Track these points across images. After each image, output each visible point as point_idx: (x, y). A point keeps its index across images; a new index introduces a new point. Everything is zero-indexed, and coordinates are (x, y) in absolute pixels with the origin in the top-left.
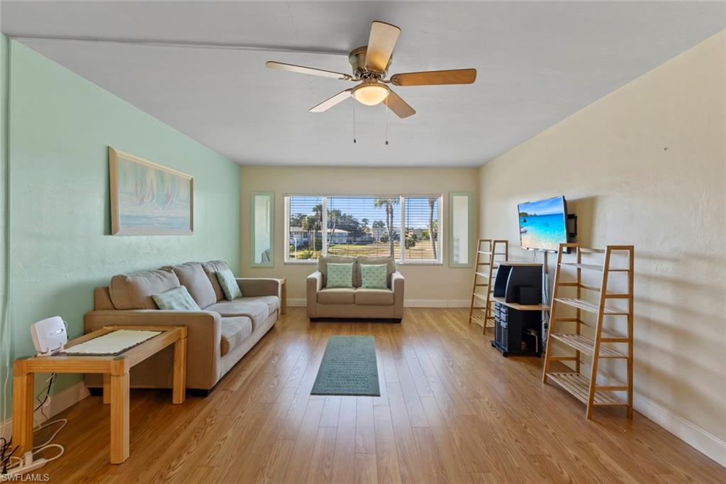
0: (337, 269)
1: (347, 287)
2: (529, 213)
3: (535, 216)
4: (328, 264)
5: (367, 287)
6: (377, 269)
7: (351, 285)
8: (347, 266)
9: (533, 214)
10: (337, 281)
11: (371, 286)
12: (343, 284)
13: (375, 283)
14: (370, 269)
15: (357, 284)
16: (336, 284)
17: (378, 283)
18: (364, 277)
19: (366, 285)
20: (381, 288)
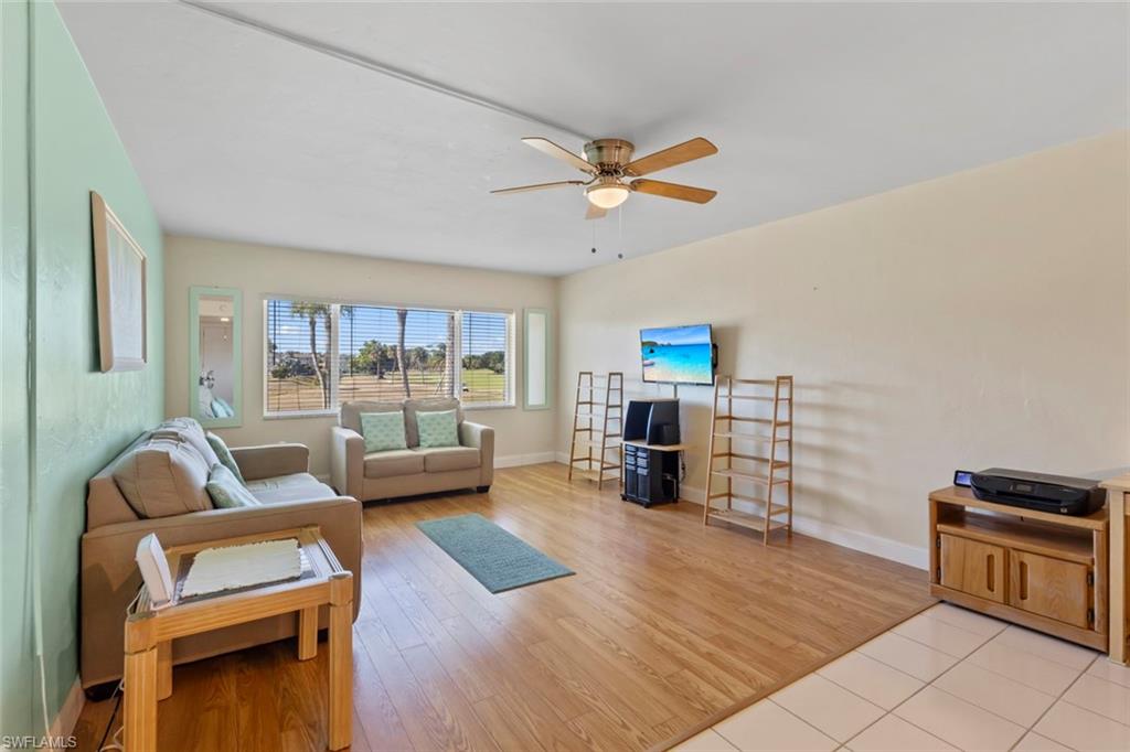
0: (380, 421)
1: (399, 449)
2: (659, 343)
3: (669, 345)
4: (362, 414)
5: (430, 446)
6: (443, 417)
7: (404, 444)
8: (395, 416)
9: (666, 343)
10: (382, 441)
11: (437, 443)
12: (392, 445)
13: (442, 439)
14: (433, 419)
15: (413, 443)
16: (380, 446)
17: (446, 438)
18: (424, 431)
19: (430, 443)
20: (451, 445)
